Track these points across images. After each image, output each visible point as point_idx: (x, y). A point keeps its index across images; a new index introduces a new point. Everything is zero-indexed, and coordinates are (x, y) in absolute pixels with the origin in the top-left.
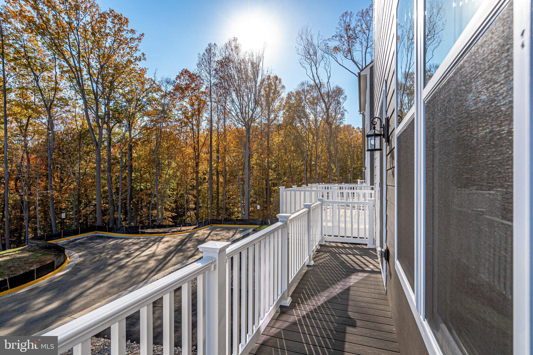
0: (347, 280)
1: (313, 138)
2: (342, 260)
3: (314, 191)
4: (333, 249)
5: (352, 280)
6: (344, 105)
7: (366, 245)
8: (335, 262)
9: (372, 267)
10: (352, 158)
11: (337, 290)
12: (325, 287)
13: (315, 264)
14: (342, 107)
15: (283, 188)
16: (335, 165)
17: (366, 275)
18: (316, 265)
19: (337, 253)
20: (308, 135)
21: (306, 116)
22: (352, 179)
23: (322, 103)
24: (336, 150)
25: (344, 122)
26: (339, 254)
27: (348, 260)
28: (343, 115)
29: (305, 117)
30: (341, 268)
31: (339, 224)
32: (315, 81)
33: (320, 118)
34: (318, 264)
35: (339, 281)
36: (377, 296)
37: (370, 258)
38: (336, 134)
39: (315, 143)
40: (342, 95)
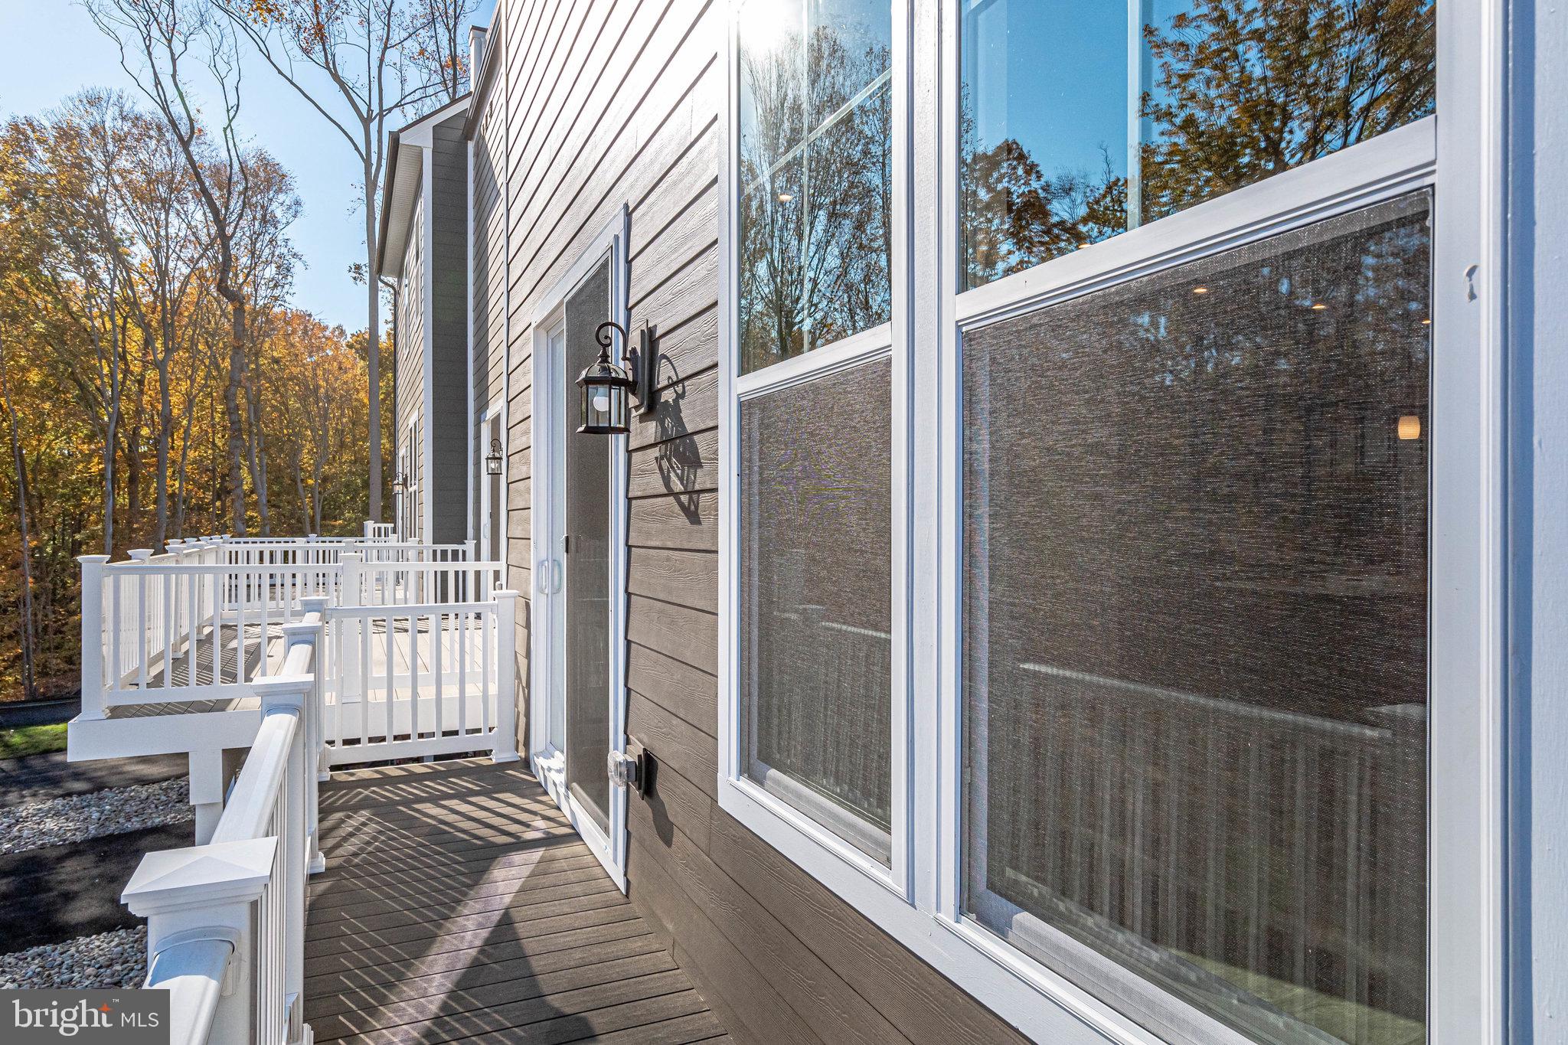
0: (485, 889)
1: (148, 342)
2: (429, 825)
3: (209, 570)
4: (374, 792)
5: (501, 887)
6: (288, 232)
7: (486, 753)
8: (407, 838)
9: (540, 823)
10: (321, 442)
11: (469, 936)
12: (421, 942)
13: (335, 862)
14: (280, 237)
15: (100, 561)
16: (252, 462)
17: (537, 855)
18: (340, 867)
19: (398, 803)
20: (124, 328)
21: (113, 247)
22: (318, 518)
23: (191, 206)
24: (256, 404)
25: (288, 298)
26: (407, 803)
27: (451, 818)
28: (285, 270)
29: (108, 249)
30: (439, 853)
31: (365, 695)
32: (165, 109)
33: (180, 263)
34: (348, 861)
35: (458, 902)
36: (603, 914)
37: (523, 796)
38: (253, 342)
39: (160, 366)
40: (280, 190)
